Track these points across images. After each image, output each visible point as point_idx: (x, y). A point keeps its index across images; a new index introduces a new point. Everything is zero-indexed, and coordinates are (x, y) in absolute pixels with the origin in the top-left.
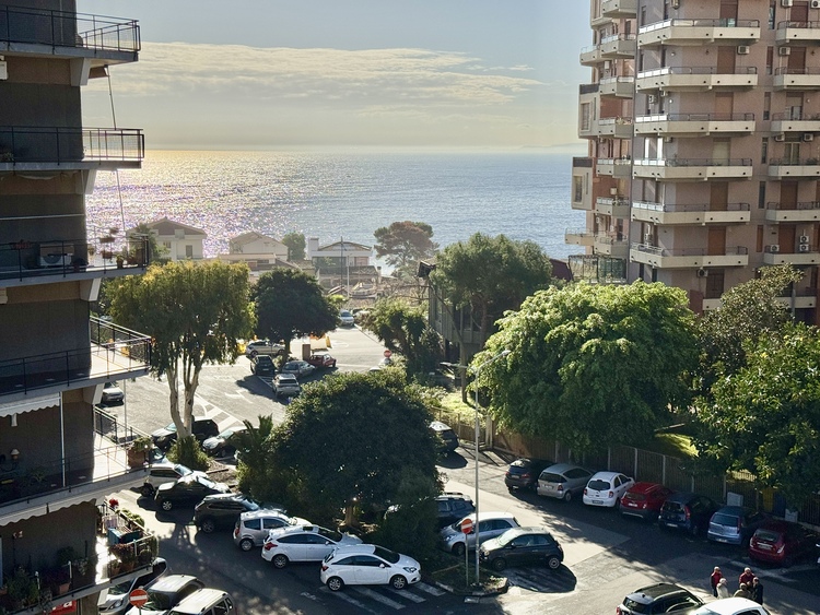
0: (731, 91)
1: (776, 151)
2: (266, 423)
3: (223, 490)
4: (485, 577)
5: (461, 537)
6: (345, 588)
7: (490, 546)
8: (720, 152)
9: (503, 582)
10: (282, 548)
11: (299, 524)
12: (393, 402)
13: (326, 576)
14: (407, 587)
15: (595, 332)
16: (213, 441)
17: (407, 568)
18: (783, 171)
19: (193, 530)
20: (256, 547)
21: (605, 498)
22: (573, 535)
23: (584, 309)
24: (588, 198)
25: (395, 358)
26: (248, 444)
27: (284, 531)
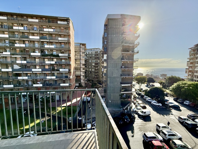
2: (147, 90)
3: (143, 94)
4: (169, 108)
5: (167, 103)
6: (153, 104)
7: (170, 105)
9: (172, 108)
10: (148, 100)
11: (149, 98)
12: (160, 89)
13: (152, 103)
14: (160, 106)
15: (187, 86)
16: (142, 90)
17: (160, 104)
19: (140, 97)
20: (145, 99)
21: (187, 103)
22: (182, 106)
23: (186, 84)
24: (188, 72)
25: (161, 86)
26: (145, 91)
27: (148, 99)
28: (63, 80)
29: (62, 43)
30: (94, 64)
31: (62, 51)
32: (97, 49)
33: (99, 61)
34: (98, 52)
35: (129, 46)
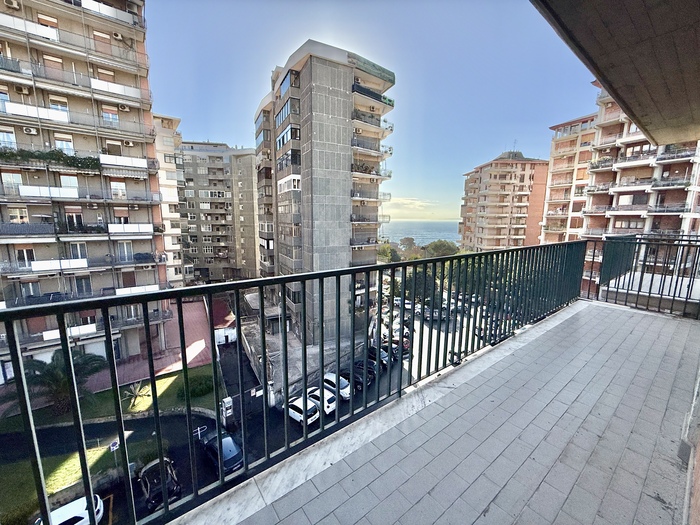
0: (502, 207)
1: (514, 221)
8: (499, 221)
18: (515, 226)
24: (463, 232)
28: (123, 270)
29: (104, 107)
30: (206, 206)
31: (108, 142)
32: (216, 145)
33: (229, 195)
34: (221, 158)
35: (370, 156)
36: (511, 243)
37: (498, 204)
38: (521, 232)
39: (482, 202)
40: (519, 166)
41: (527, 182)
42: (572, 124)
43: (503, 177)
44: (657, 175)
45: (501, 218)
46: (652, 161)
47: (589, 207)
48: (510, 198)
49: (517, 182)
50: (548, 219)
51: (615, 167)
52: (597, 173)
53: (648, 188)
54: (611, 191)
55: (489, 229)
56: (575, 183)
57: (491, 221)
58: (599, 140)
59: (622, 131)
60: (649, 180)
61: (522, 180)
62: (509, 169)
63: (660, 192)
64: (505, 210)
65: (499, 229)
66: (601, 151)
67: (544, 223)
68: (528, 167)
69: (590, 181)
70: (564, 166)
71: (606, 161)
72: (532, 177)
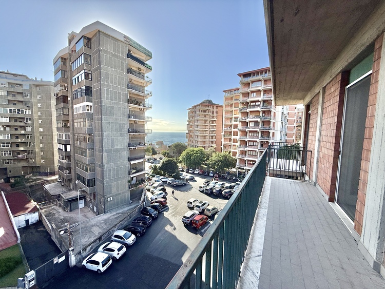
1: (211, 133)
15: (195, 153)
18: (211, 135)
22: (195, 176)
30: (5, 120)
32: (16, 75)
33: (28, 112)
34: (21, 85)
35: (139, 95)
36: (210, 143)
37: (204, 124)
38: (214, 138)
39: (196, 123)
40: (211, 107)
41: (215, 115)
42: (231, 91)
43: (205, 111)
44: (261, 115)
45: (205, 131)
46: (259, 109)
47: (240, 127)
48: (208, 122)
49: (211, 114)
50: (225, 132)
51: (248, 110)
52: (242, 113)
53: (259, 120)
54: (247, 120)
55: (201, 136)
56: (234, 116)
57: (201, 132)
58: (241, 99)
59: (249, 96)
60: (258, 116)
61: (213, 114)
62: (207, 108)
63: (262, 121)
64: (207, 127)
65: (205, 136)
66: (242, 103)
67: (223, 134)
68: (215, 107)
69: (239, 116)
70: (229, 109)
71: (244, 108)
72: (217, 112)
